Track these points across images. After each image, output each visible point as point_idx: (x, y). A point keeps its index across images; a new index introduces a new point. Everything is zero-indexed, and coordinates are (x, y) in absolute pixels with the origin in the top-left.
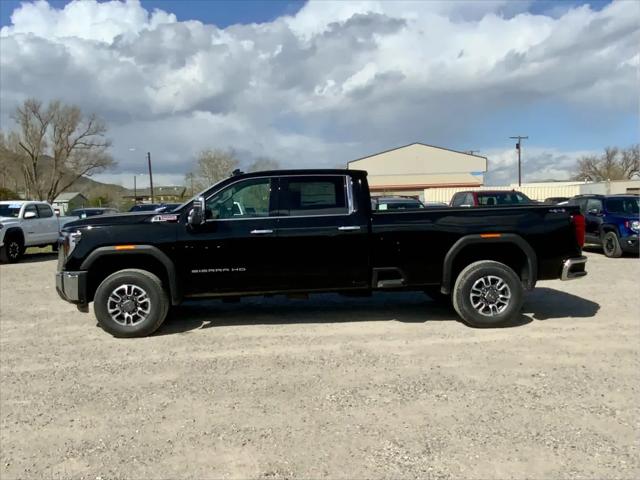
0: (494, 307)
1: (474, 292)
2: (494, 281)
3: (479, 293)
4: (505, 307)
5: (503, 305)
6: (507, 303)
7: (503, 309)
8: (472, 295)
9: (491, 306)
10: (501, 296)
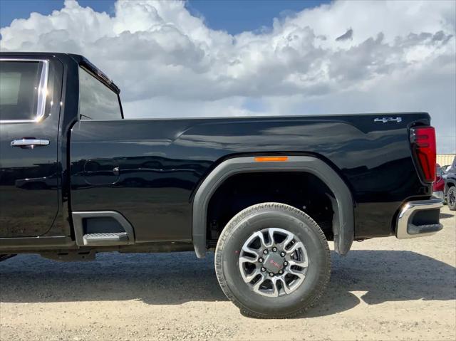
0: (279, 282)
1: (246, 254)
2: (279, 238)
3: (252, 256)
4: (299, 283)
5: (296, 277)
6: (301, 276)
7: (295, 286)
8: (242, 260)
9: (274, 280)
10: (292, 263)
